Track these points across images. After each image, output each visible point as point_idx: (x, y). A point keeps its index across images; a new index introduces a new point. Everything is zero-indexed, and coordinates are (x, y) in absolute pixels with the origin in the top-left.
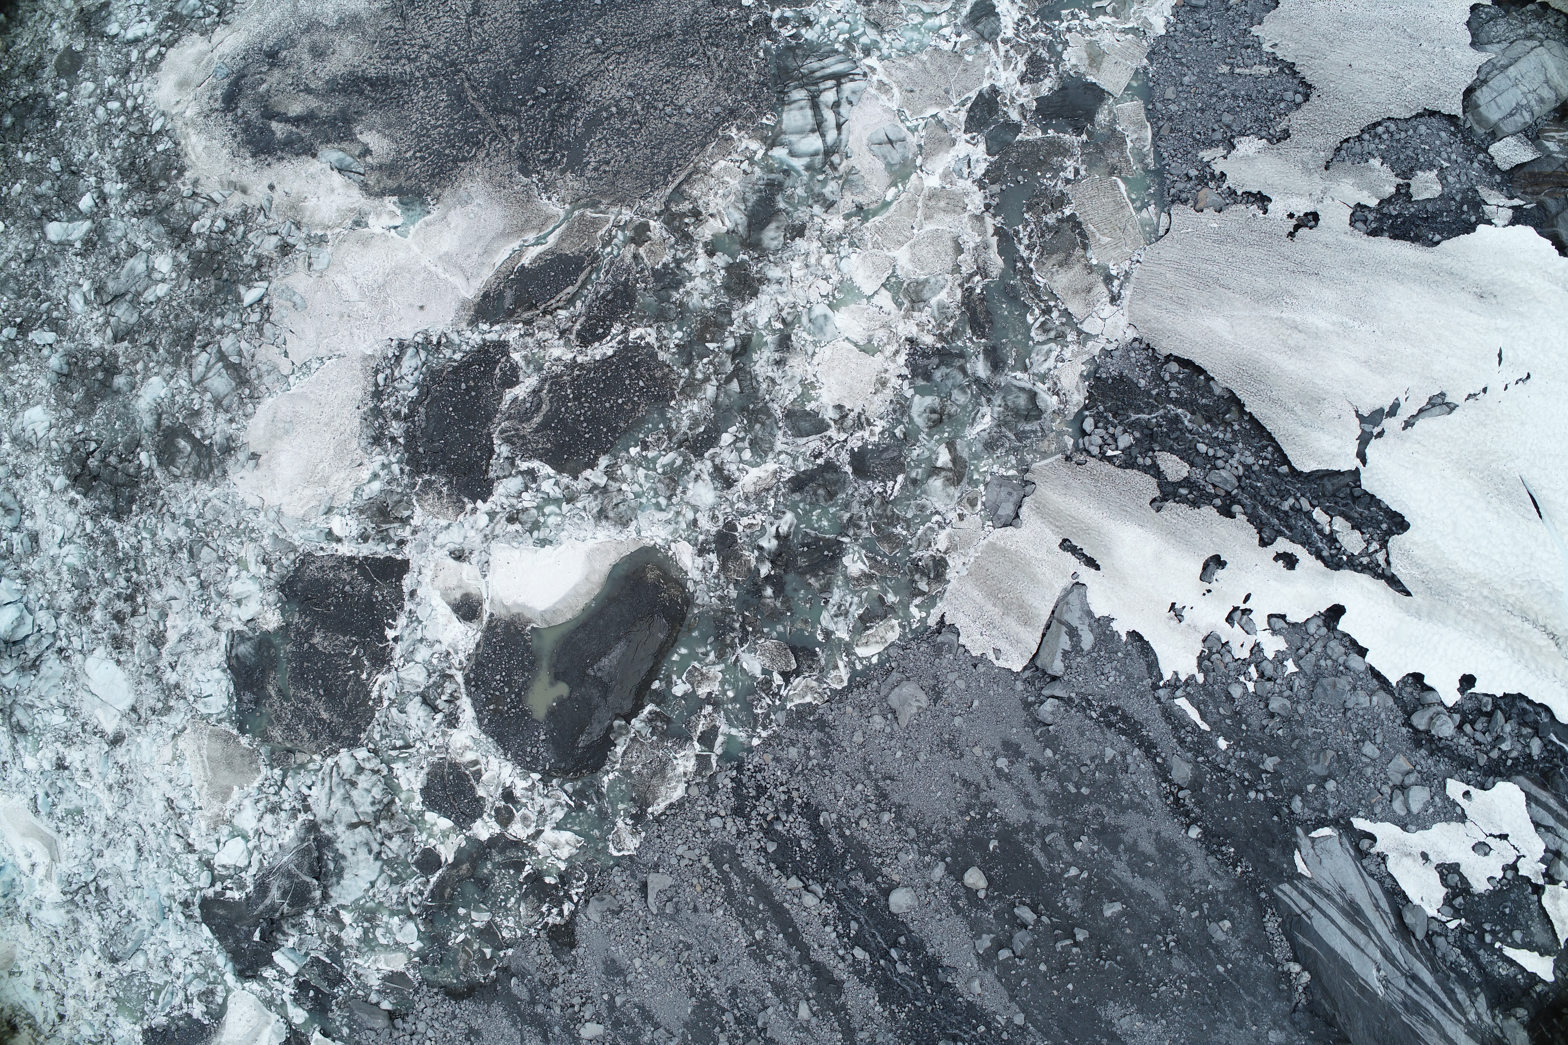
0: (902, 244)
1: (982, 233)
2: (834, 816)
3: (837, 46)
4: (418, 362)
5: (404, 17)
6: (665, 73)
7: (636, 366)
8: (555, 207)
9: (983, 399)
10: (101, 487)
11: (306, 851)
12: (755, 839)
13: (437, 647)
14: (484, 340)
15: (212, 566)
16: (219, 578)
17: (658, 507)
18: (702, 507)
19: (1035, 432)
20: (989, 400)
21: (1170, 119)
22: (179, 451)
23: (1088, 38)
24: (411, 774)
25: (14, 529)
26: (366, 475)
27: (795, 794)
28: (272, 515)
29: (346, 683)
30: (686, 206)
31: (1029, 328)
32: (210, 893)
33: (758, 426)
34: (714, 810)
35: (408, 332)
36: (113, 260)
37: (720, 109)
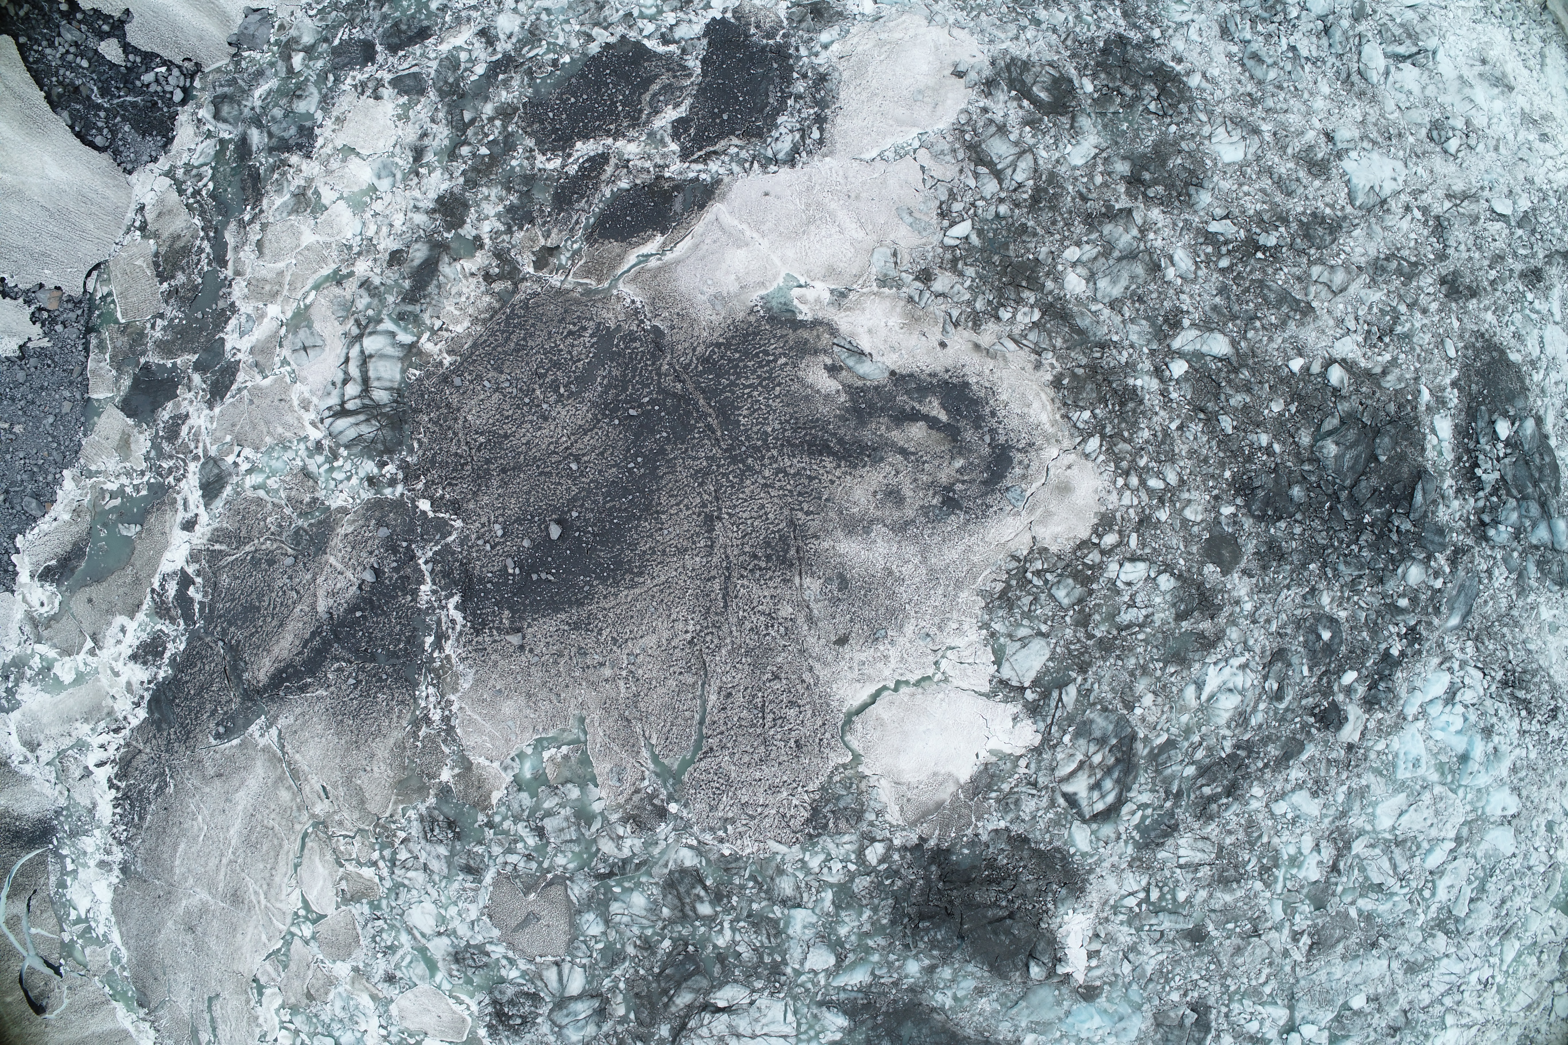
0: (307, 248)
1: (237, 260)
3: (345, 453)
4: (779, 146)
5: (792, 523)
6: (508, 428)
7: (554, 132)
8: (628, 291)
9: (258, 110)
10: (1145, 68)
14: (706, 164)
17: (548, 11)
18: (510, 13)
19: (221, 86)
20: (253, 109)
21: (71, 383)
22: (1047, 90)
23: (128, 465)
25: (1250, 41)
26: (835, 47)
28: (937, 18)
30: (497, 286)
31: (213, 177)
33: (451, 80)
35: (784, 174)
36: (1140, 300)
37: (457, 381)
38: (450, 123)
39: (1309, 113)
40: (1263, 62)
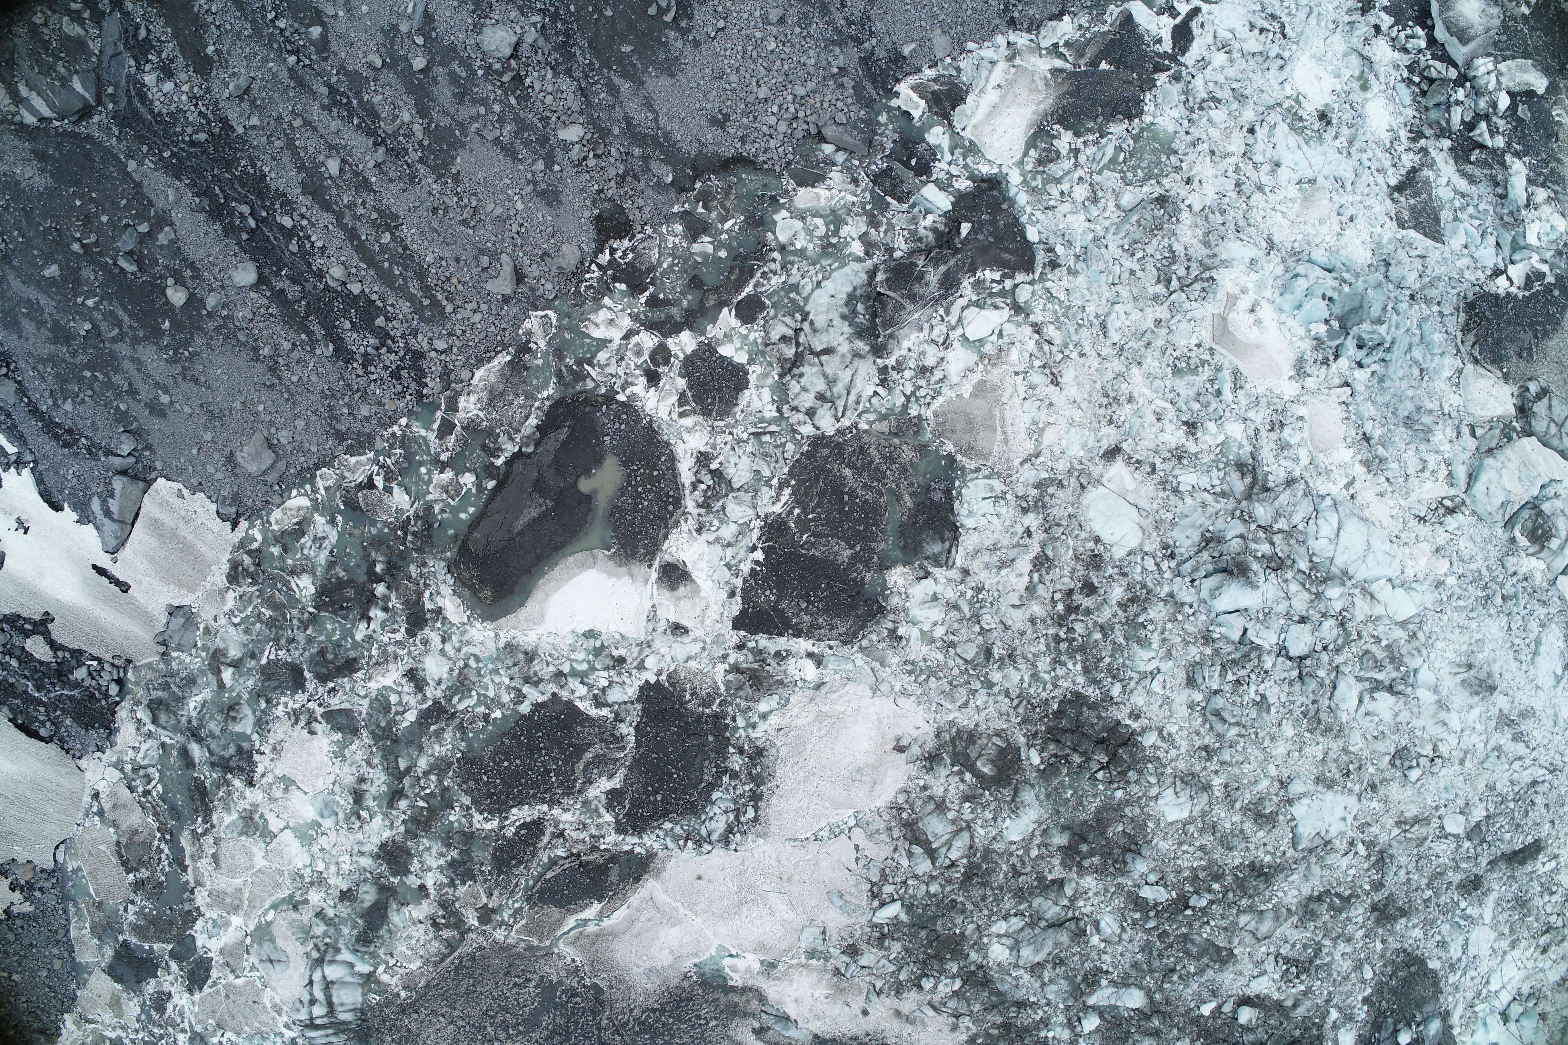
0: (261, 871)
1: (196, 869)
2: (318, 352)
4: (713, 825)
7: (489, 795)
8: (567, 952)
9: (195, 723)
10: (1098, 730)
11: (889, 323)
12: (396, 328)
13: (711, 538)
14: (641, 838)
15: (965, 638)
16: (956, 625)
17: (478, 659)
18: (437, 654)
19: (155, 689)
20: (189, 722)
21: (57, 942)
22: (992, 761)
23: (122, 1022)
24: (756, 405)
25: (1216, 692)
26: (773, 720)
27: (360, 372)
28: (884, 687)
29: (818, 505)
30: (446, 934)
31: (161, 780)
32: (1020, 277)
33: (383, 724)
34: (443, 357)
35: (718, 856)
36: (1062, 962)
37: (415, 1016)
38: (386, 769)
39: (1268, 757)
40: (1225, 721)
